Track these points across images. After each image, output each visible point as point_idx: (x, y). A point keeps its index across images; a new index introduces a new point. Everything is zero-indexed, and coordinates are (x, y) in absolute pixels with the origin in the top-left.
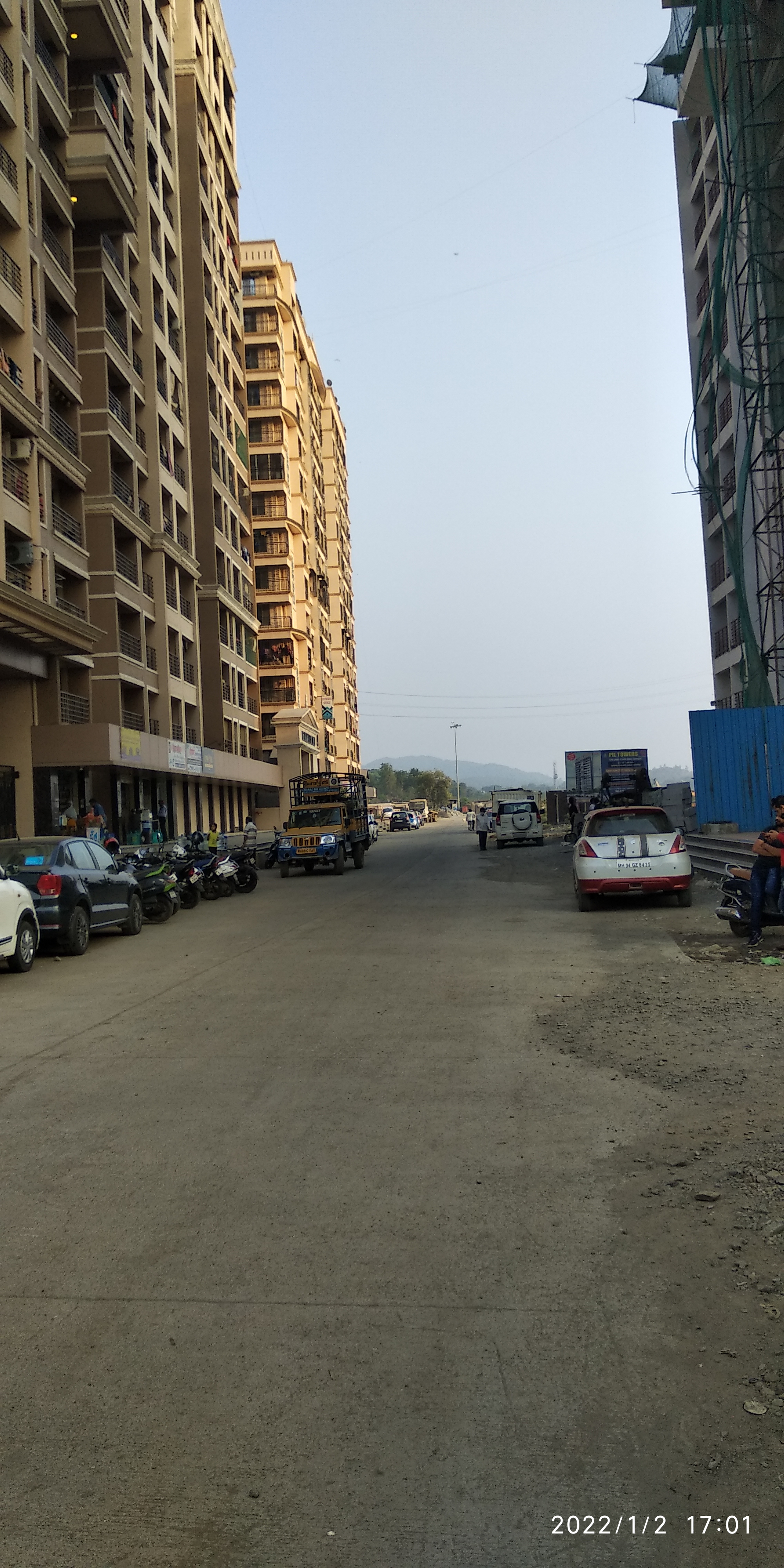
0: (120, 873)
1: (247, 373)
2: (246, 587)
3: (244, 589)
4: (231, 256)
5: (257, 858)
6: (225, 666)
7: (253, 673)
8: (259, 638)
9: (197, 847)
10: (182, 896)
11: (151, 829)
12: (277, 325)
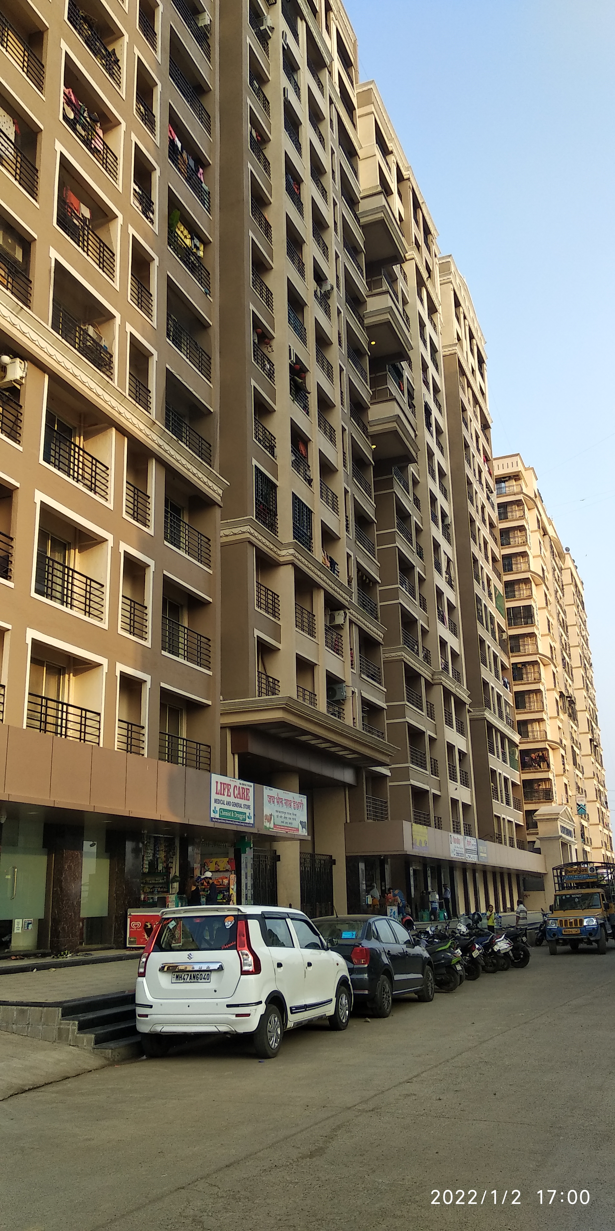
0: (416, 947)
1: (502, 549)
2: (508, 708)
3: (506, 710)
4: (487, 469)
5: (528, 936)
6: (493, 772)
7: (516, 776)
8: (519, 748)
9: (476, 925)
10: (466, 968)
11: (438, 908)
12: (524, 512)
